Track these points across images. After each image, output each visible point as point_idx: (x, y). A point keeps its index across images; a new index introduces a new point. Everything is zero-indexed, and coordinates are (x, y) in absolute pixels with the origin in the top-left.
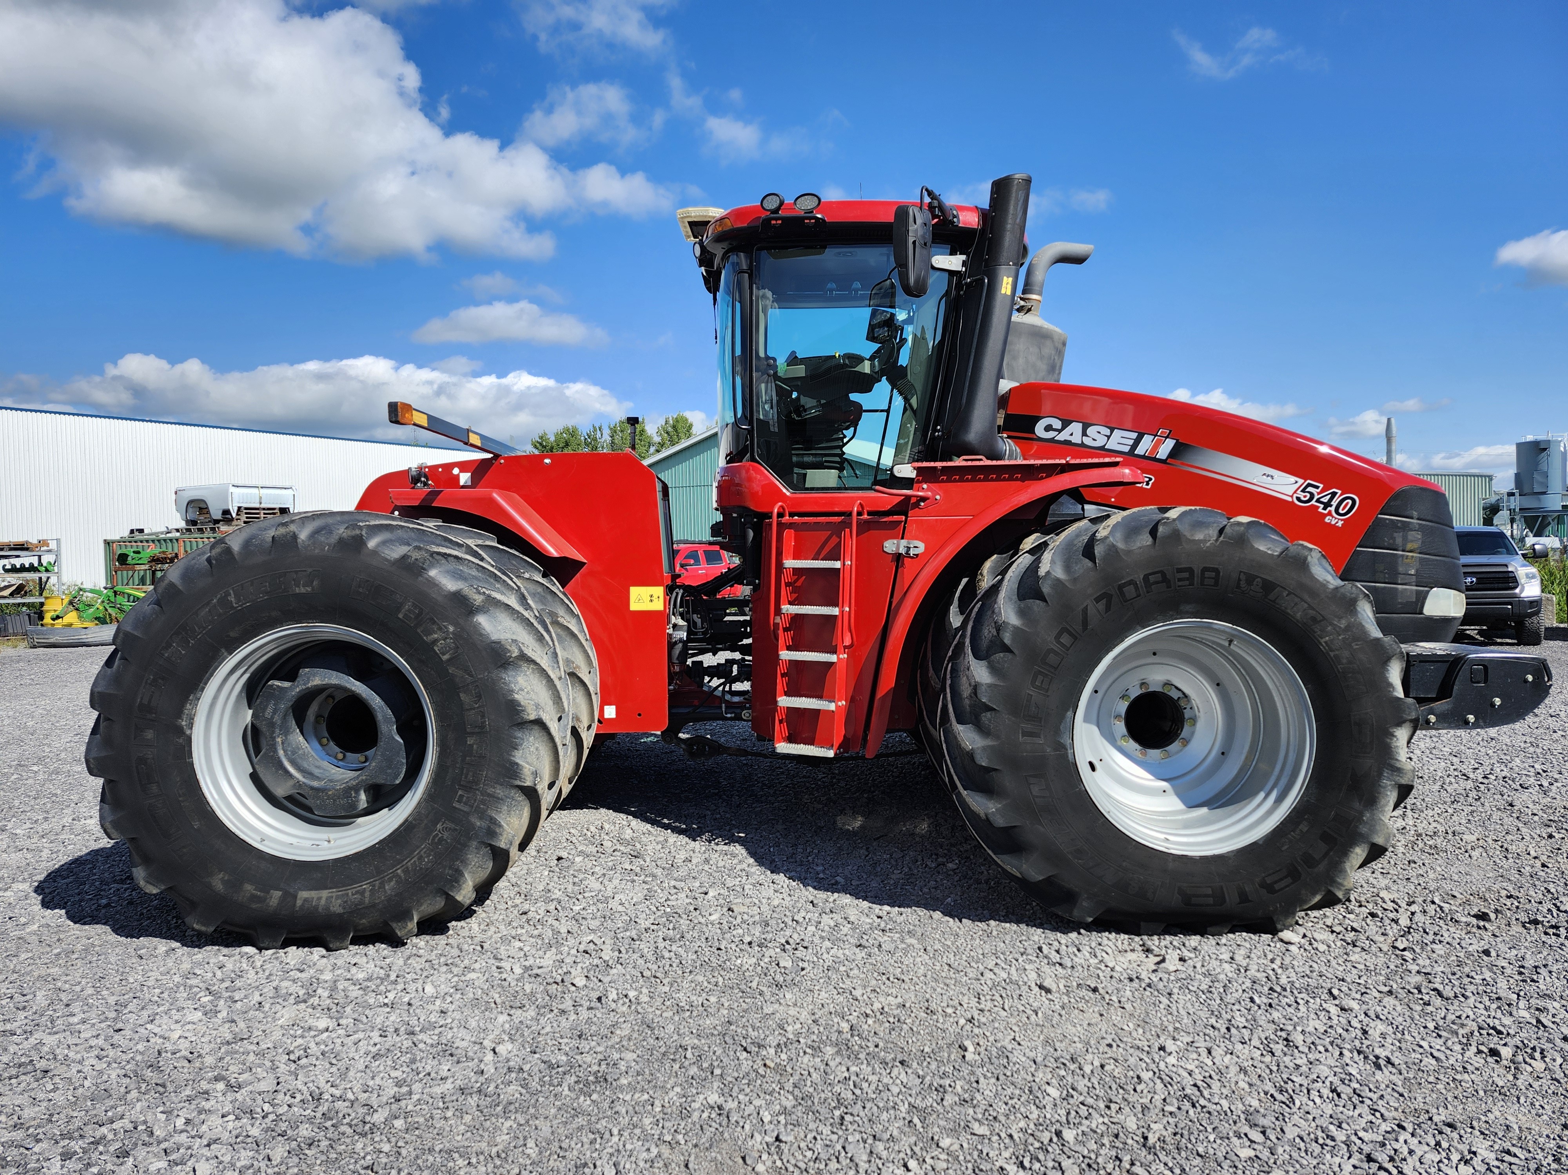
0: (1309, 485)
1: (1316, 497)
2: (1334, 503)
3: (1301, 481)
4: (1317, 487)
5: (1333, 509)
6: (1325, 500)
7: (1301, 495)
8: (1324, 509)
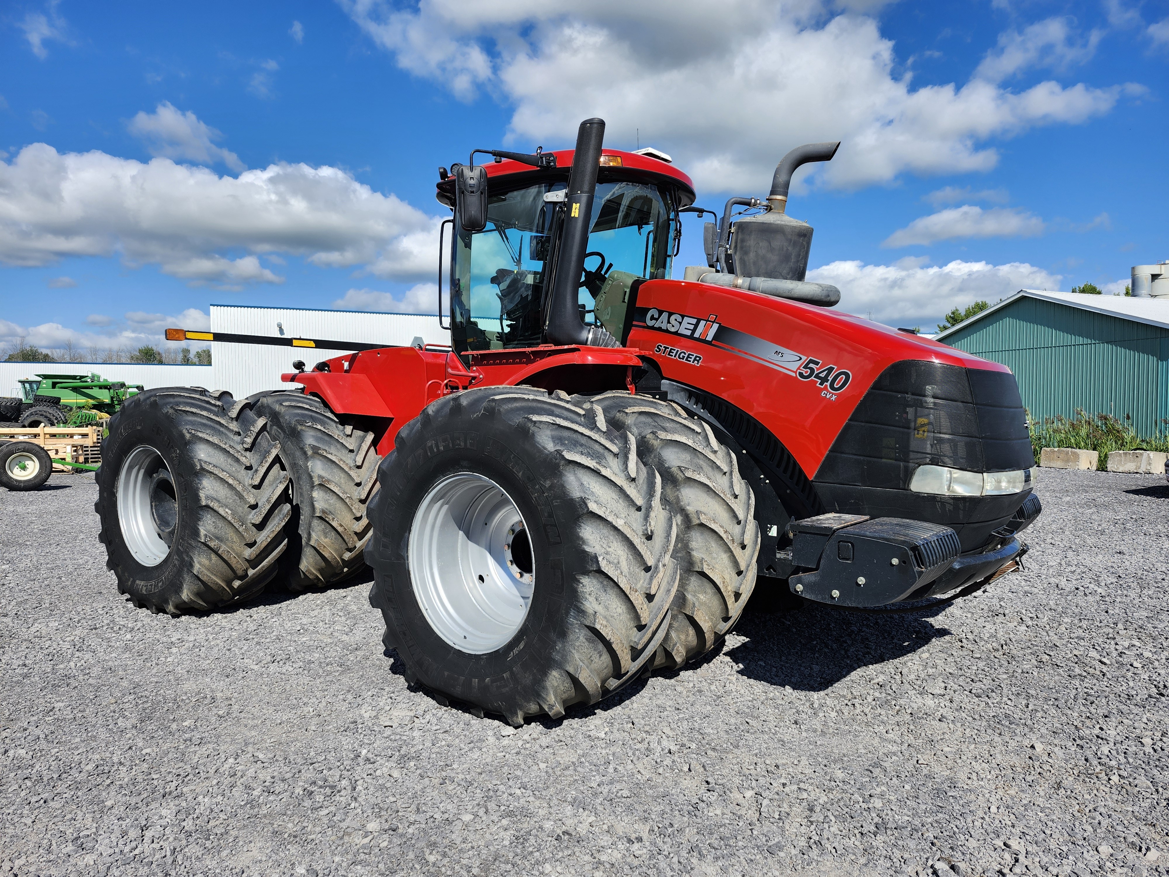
0: (811, 361)
1: (816, 372)
2: (830, 378)
3: (804, 358)
4: (817, 363)
5: (828, 384)
6: (822, 375)
7: (804, 371)
8: (821, 384)
